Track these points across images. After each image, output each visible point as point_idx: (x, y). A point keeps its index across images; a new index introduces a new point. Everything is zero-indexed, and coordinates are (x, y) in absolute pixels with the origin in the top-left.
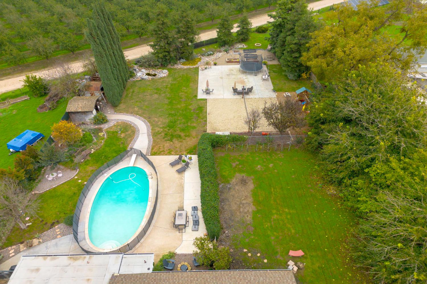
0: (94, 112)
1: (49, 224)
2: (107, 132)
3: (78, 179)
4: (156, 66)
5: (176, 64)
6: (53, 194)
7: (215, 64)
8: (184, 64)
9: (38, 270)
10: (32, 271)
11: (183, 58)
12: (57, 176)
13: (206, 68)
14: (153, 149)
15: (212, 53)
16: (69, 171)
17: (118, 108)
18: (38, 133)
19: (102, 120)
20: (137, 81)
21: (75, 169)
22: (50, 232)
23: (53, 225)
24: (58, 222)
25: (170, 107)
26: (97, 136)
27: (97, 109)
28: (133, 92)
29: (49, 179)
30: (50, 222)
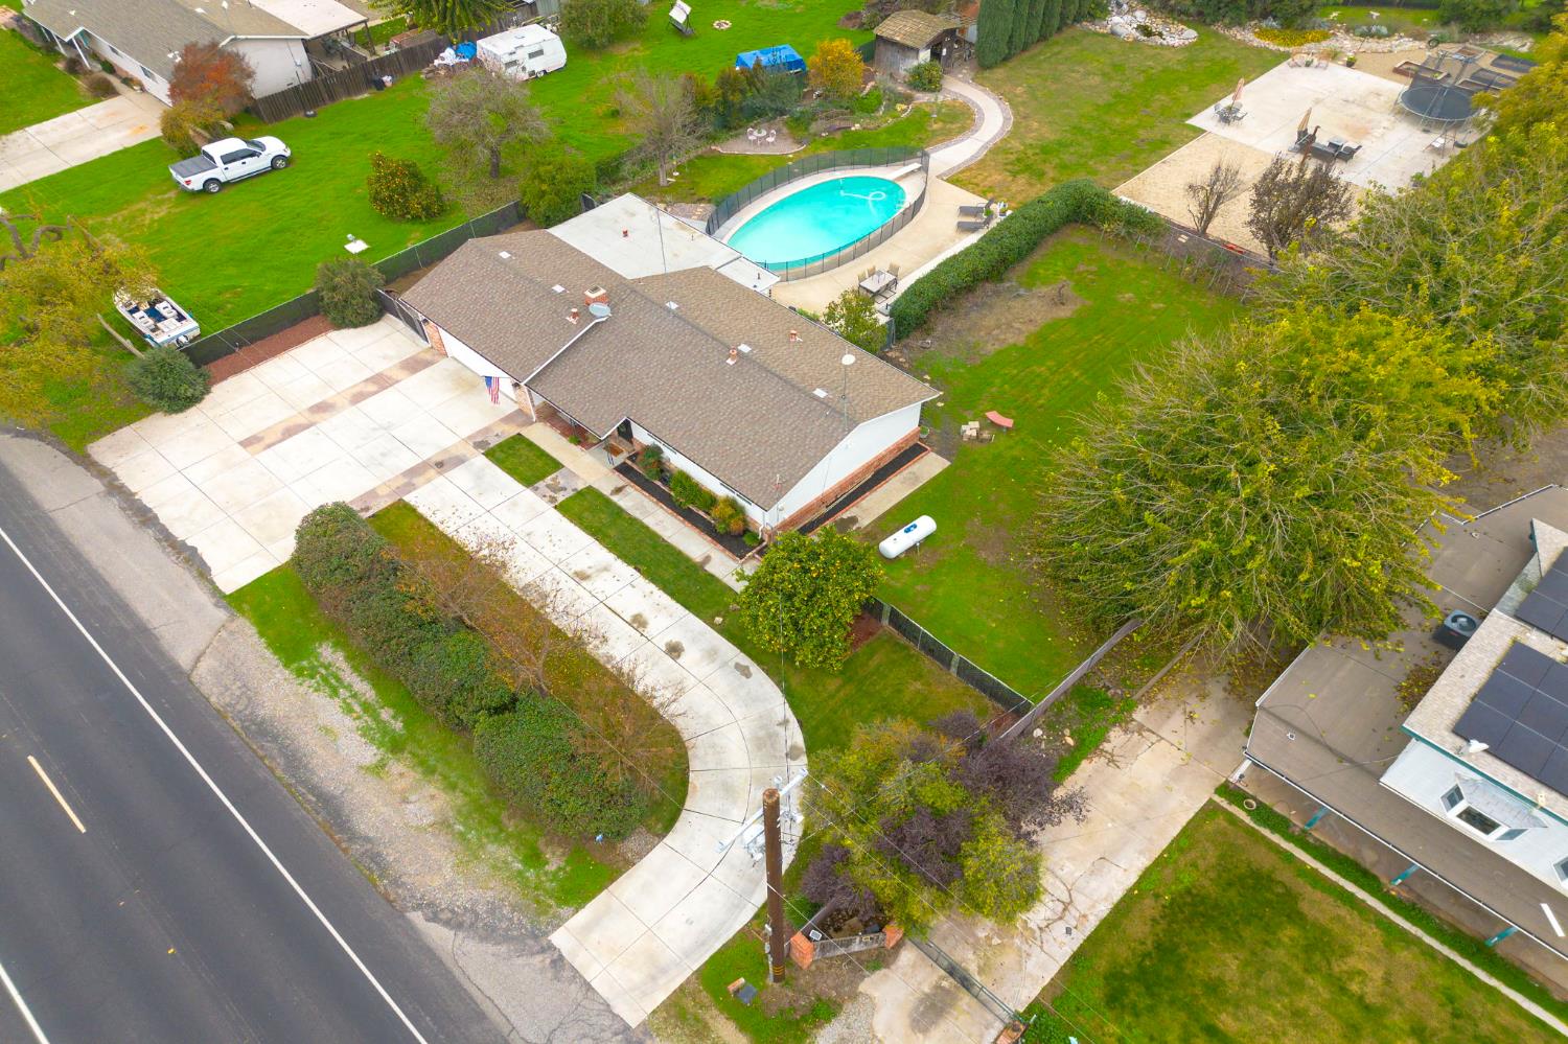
0: (925, 55)
1: (696, 197)
2: (917, 110)
3: (790, 159)
4: (1181, 13)
5: (1240, 25)
6: (738, 162)
7: (1350, 64)
8: (1262, 34)
9: (633, 215)
10: (627, 212)
11: (1275, 18)
12: (765, 137)
13: (1308, 65)
14: (962, 172)
15: (1384, 30)
16: (790, 141)
17: (987, 74)
18: (799, 57)
19: (926, 81)
20: (1096, 33)
21: (800, 143)
22: (687, 207)
23: (701, 200)
24: (709, 201)
25: (1095, 113)
26: (891, 107)
27: (936, 55)
28: (1058, 53)
29: (751, 138)
30: (701, 194)
